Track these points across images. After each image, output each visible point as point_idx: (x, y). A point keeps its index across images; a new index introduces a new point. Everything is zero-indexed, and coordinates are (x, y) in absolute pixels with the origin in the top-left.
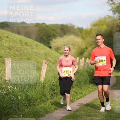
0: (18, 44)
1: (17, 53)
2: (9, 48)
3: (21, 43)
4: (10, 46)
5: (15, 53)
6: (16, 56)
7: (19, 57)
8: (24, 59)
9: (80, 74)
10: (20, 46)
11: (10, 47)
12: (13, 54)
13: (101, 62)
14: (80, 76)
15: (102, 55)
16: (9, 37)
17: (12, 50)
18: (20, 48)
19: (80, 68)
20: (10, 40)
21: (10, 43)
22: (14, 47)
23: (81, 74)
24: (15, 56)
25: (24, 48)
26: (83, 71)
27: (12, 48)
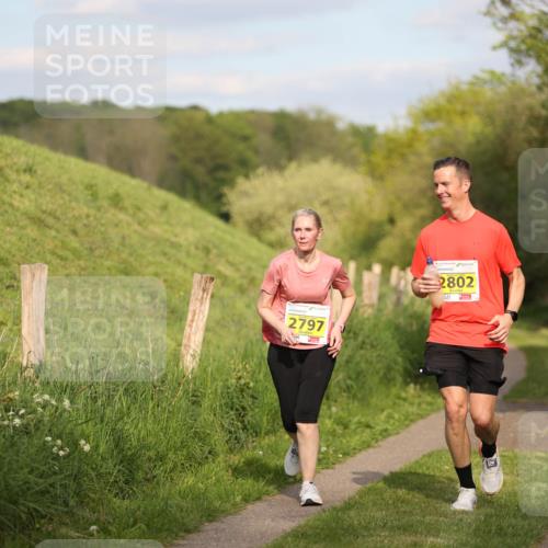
0: (76, 200)
1: (74, 242)
3: (92, 195)
4: (44, 212)
5: (63, 242)
6: (71, 256)
7: (82, 263)
8: (106, 271)
9: (360, 339)
10: (85, 210)
11: (43, 216)
12: (56, 246)
13: (456, 288)
14: (362, 348)
15: (461, 255)
16: (39, 172)
17: (50, 228)
18: (85, 222)
19: (361, 310)
20: (40, 185)
21: (40, 195)
22: (58, 213)
23: (367, 341)
24: (62, 258)
25: (103, 222)
26: (375, 325)
27: (50, 221)
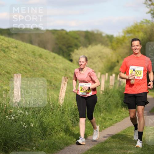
0: (29, 56)
1: (29, 68)
2: (19, 62)
3: (34, 54)
4: (20, 59)
5: (25, 68)
6: (28, 71)
7: (31, 74)
8: (37, 76)
9: (109, 95)
10: (32, 59)
11: (20, 60)
12: (23, 69)
14: (110, 97)
16: (19, 48)
17: (22, 64)
18: (32, 62)
19: (109, 87)
20: (19, 52)
21: (19, 54)
22: (24, 60)
23: (111, 95)
24: (25, 72)
25: (37, 62)
26: (113, 91)
27: (22, 62)
